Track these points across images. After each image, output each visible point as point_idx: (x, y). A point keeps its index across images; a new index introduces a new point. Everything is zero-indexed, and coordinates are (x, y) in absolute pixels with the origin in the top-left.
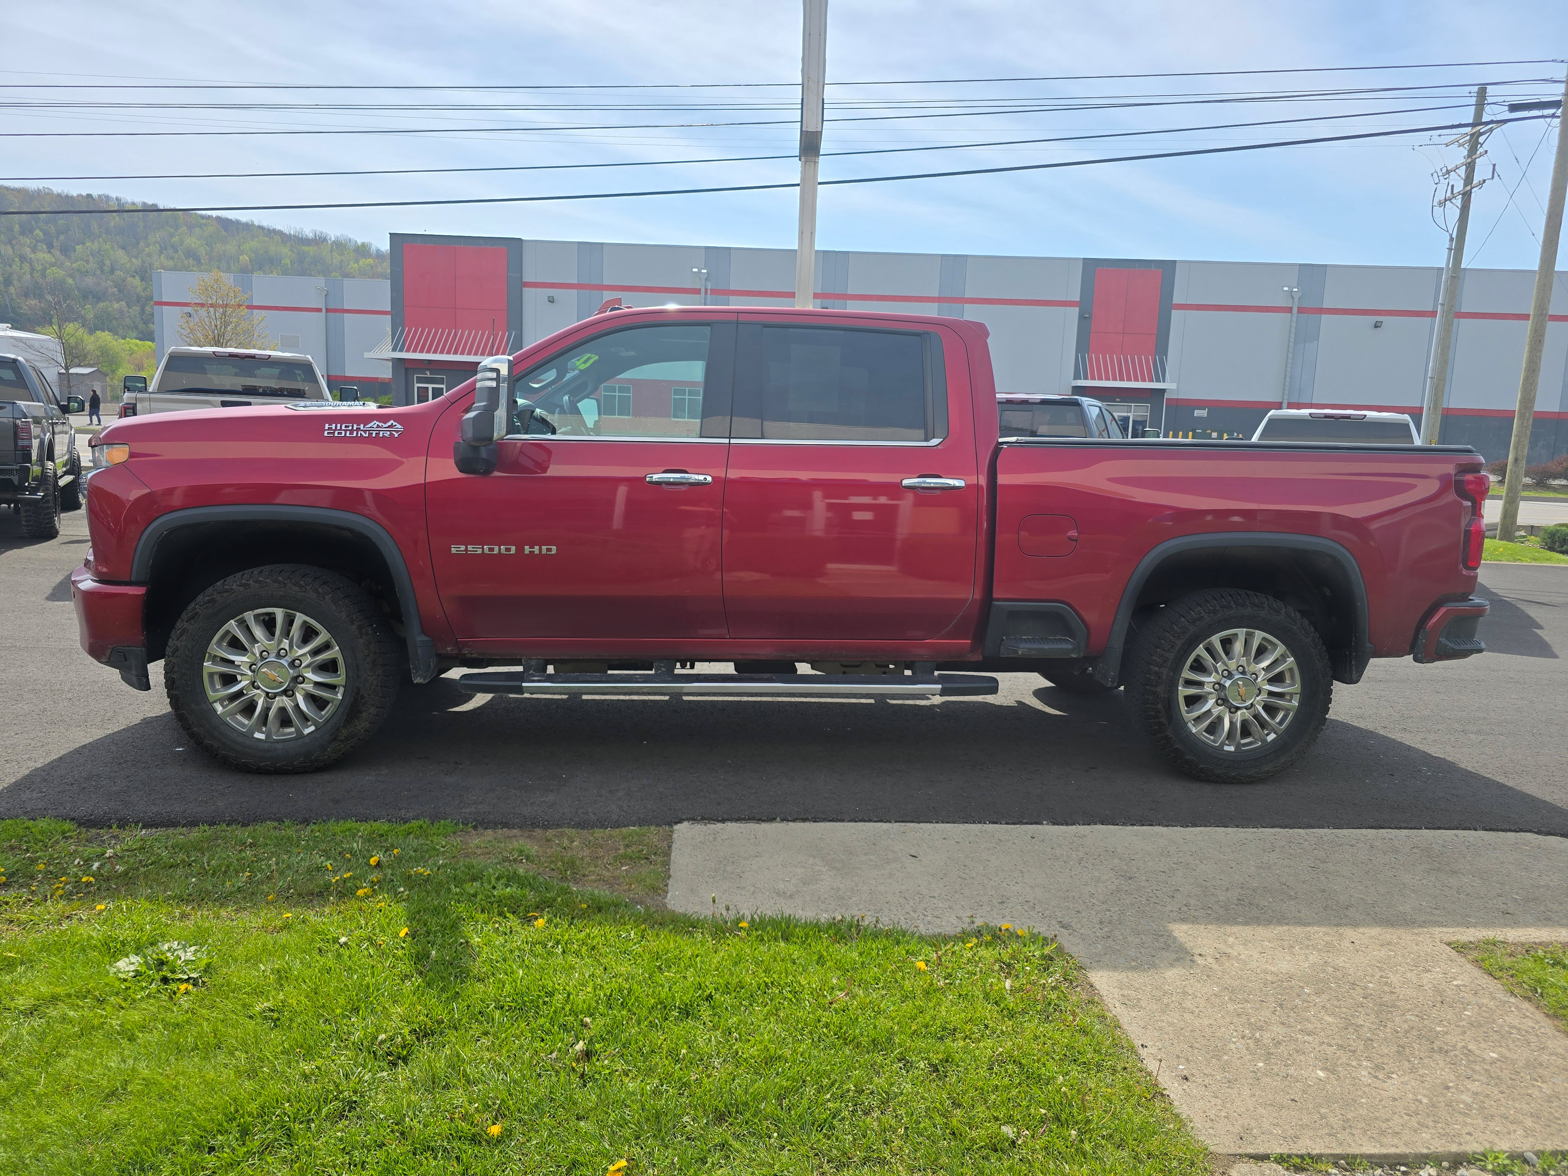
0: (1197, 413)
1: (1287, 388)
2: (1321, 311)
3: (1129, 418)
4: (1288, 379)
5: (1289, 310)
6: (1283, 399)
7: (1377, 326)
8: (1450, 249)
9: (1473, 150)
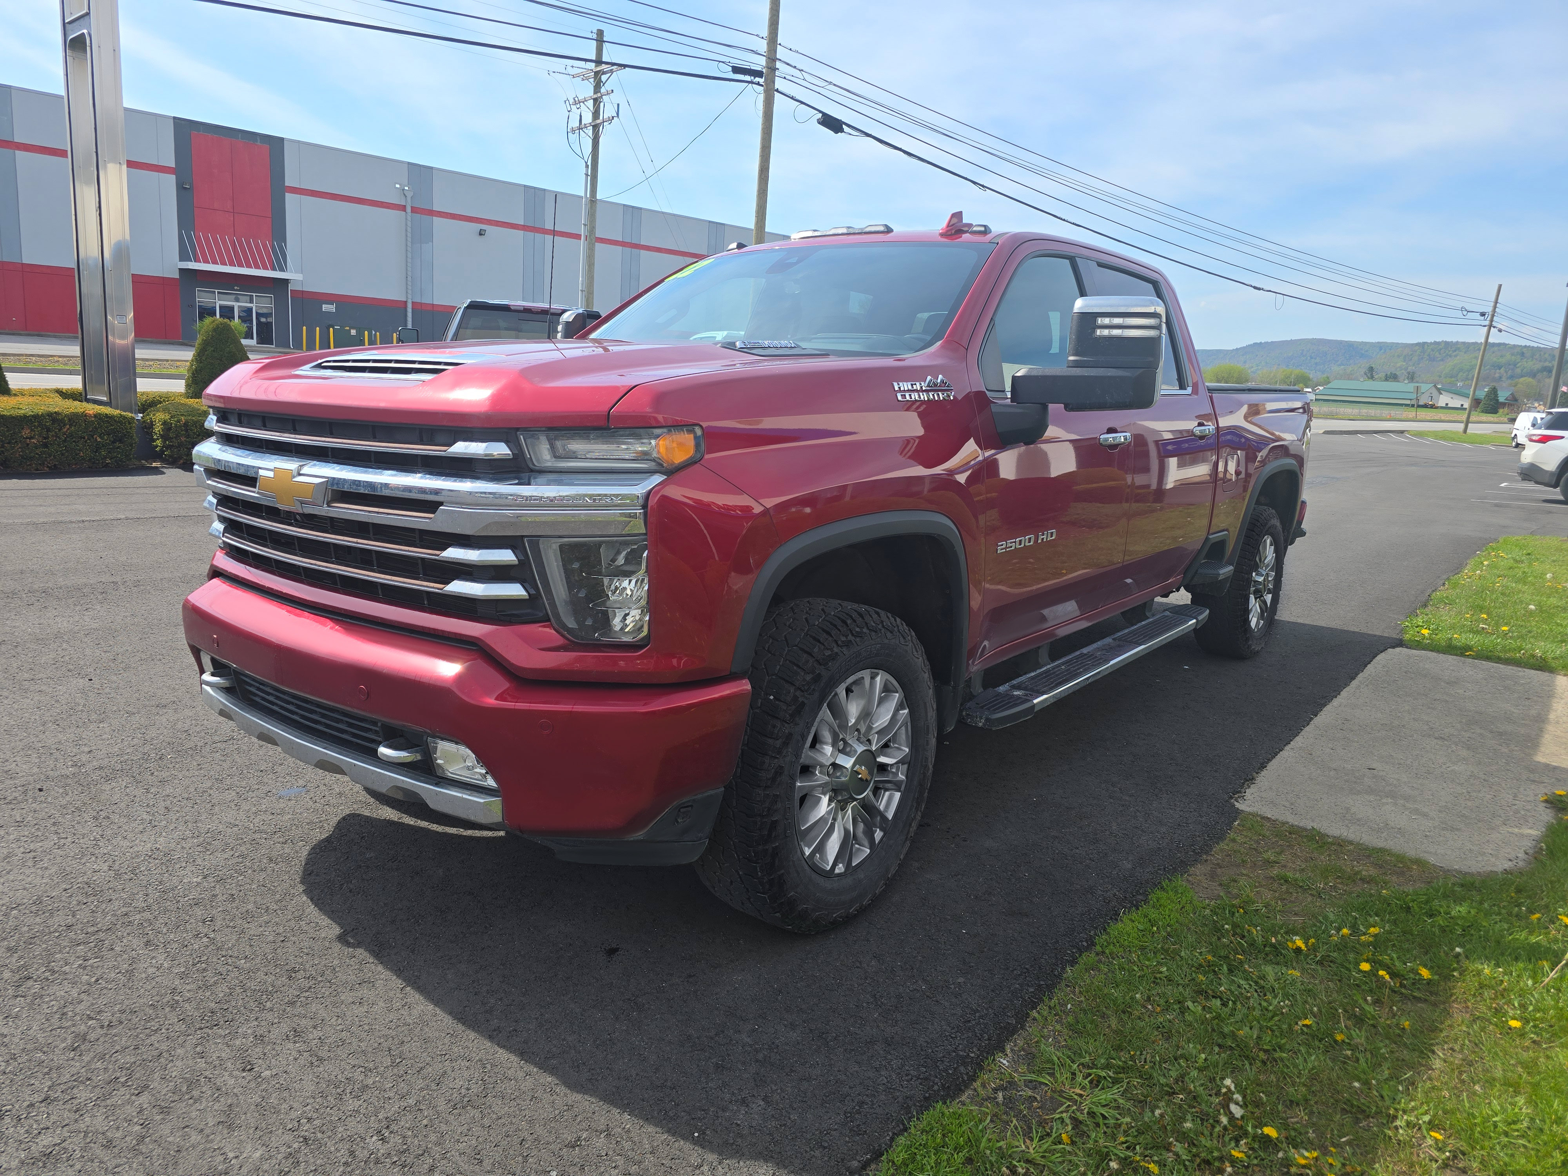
0: (325, 307)
1: (410, 287)
2: (432, 213)
3: (252, 309)
4: (409, 278)
5: (403, 208)
6: (407, 297)
7: (481, 233)
8: (587, 175)
9: (597, 87)
